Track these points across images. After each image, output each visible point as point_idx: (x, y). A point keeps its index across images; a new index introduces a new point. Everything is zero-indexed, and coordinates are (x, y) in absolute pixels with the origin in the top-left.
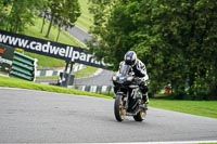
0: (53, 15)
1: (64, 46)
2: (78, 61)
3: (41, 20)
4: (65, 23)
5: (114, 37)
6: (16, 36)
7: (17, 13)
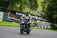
0: (31, 7)
1: (34, 15)
2: (38, 20)
3: (27, 8)
4: (34, 9)
5: (48, 13)
6: (21, 13)
7: (21, 6)
